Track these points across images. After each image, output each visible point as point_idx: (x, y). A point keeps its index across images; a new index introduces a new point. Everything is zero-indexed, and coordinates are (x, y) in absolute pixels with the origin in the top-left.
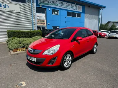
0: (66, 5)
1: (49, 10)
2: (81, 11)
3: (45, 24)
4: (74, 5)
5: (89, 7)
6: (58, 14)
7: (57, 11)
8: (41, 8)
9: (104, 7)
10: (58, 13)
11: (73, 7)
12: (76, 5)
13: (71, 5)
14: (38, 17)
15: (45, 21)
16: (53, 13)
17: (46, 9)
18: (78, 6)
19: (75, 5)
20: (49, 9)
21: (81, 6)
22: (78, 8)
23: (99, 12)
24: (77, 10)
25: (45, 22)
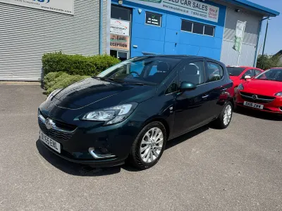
0: (179, 4)
1: (140, 13)
2: (216, 21)
3: (126, 46)
4: (199, 3)
5: (236, 11)
6: (159, 25)
7: (158, 17)
8: (120, 6)
9: (274, 14)
10: (159, 22)
11: (197, 9)
12: (205, 5)
13: (192, 4)
14: (112, 29)
15: (128, 39)
16: (147, 20)
17: (131, 9)
18: (209, 6)
19: (202, 4)
20: (140, 10)
21: (218, 9)
22: (208, 11)
23: (260, 24)
24: (205, 16)
25: (128, 43)
